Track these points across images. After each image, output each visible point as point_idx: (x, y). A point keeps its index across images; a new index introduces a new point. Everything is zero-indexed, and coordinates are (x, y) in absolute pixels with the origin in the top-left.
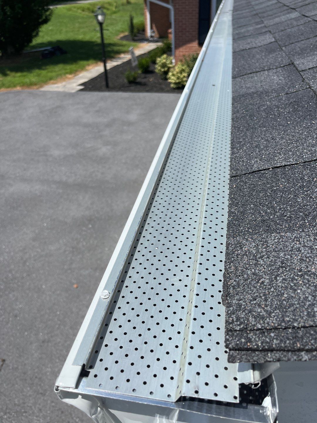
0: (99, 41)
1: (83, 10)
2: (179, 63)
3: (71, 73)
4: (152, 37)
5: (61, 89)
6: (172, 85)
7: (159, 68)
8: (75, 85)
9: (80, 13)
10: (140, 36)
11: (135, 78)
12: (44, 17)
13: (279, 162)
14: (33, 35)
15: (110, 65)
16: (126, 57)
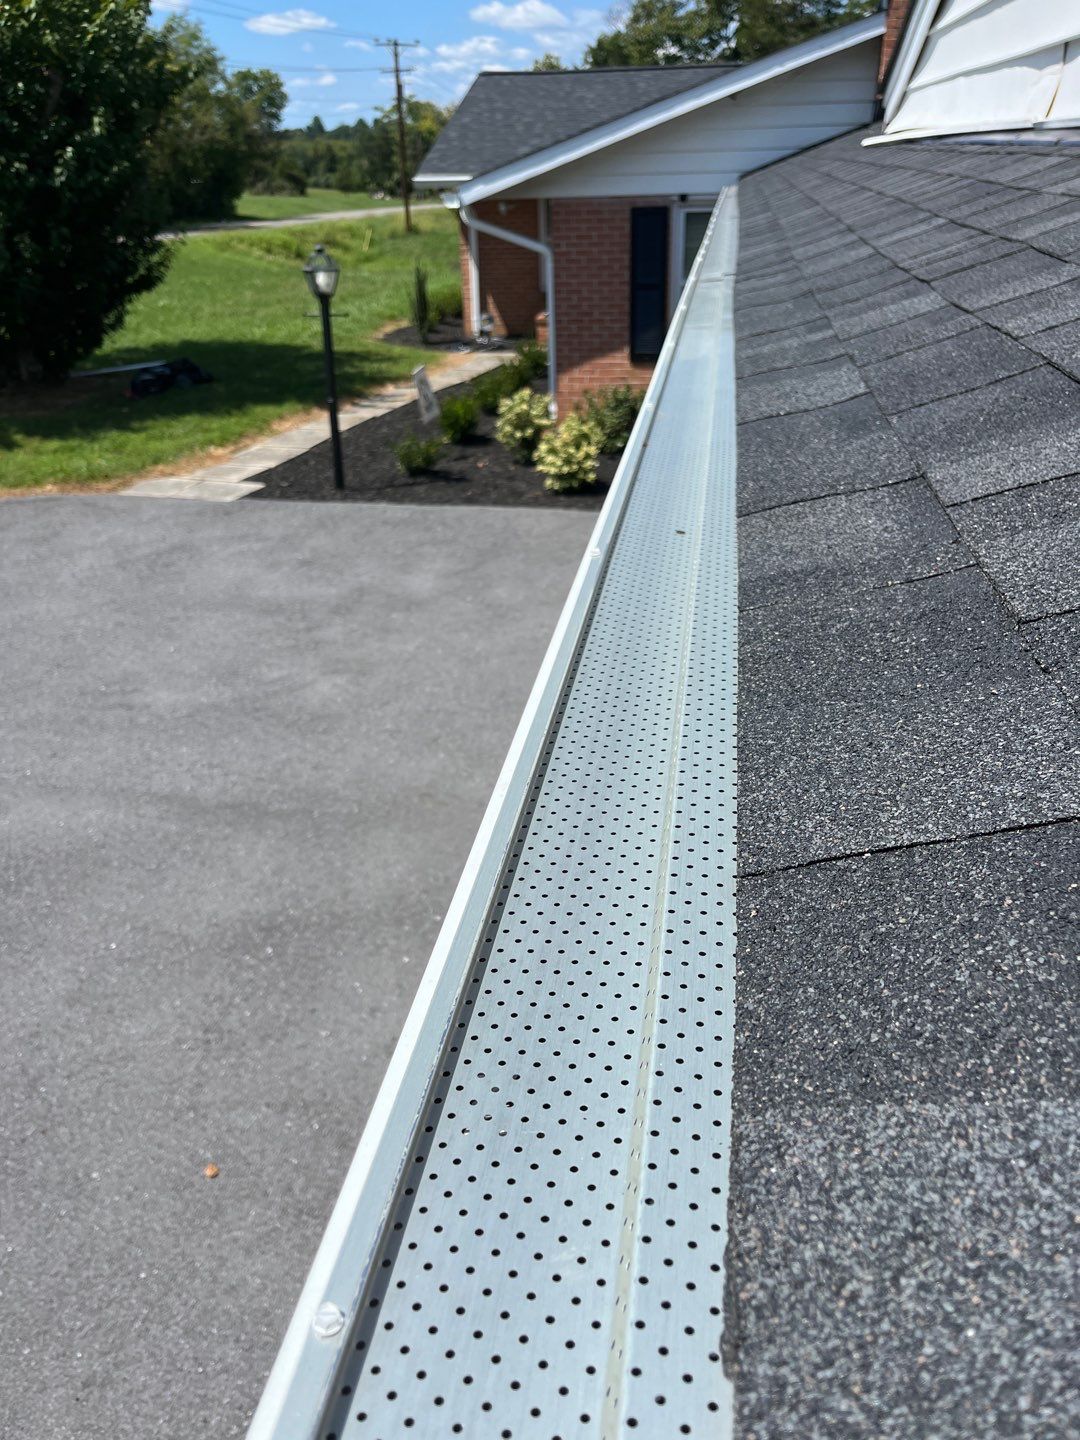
0: (317, 345)
1: (269, 251)
2: (572, 414)
3: (222, 442)
4: (483, 333)
5: (189, 494)
6: (549, 482)
7: (508, 429)
8: (235, 478)
9: (260, 258)
10: (448, 332)
11: (429, 460)
12: (142, 271)
13: (894, 833)
14: (106, 321)
15: (351, 417)
16: (400, 395)
